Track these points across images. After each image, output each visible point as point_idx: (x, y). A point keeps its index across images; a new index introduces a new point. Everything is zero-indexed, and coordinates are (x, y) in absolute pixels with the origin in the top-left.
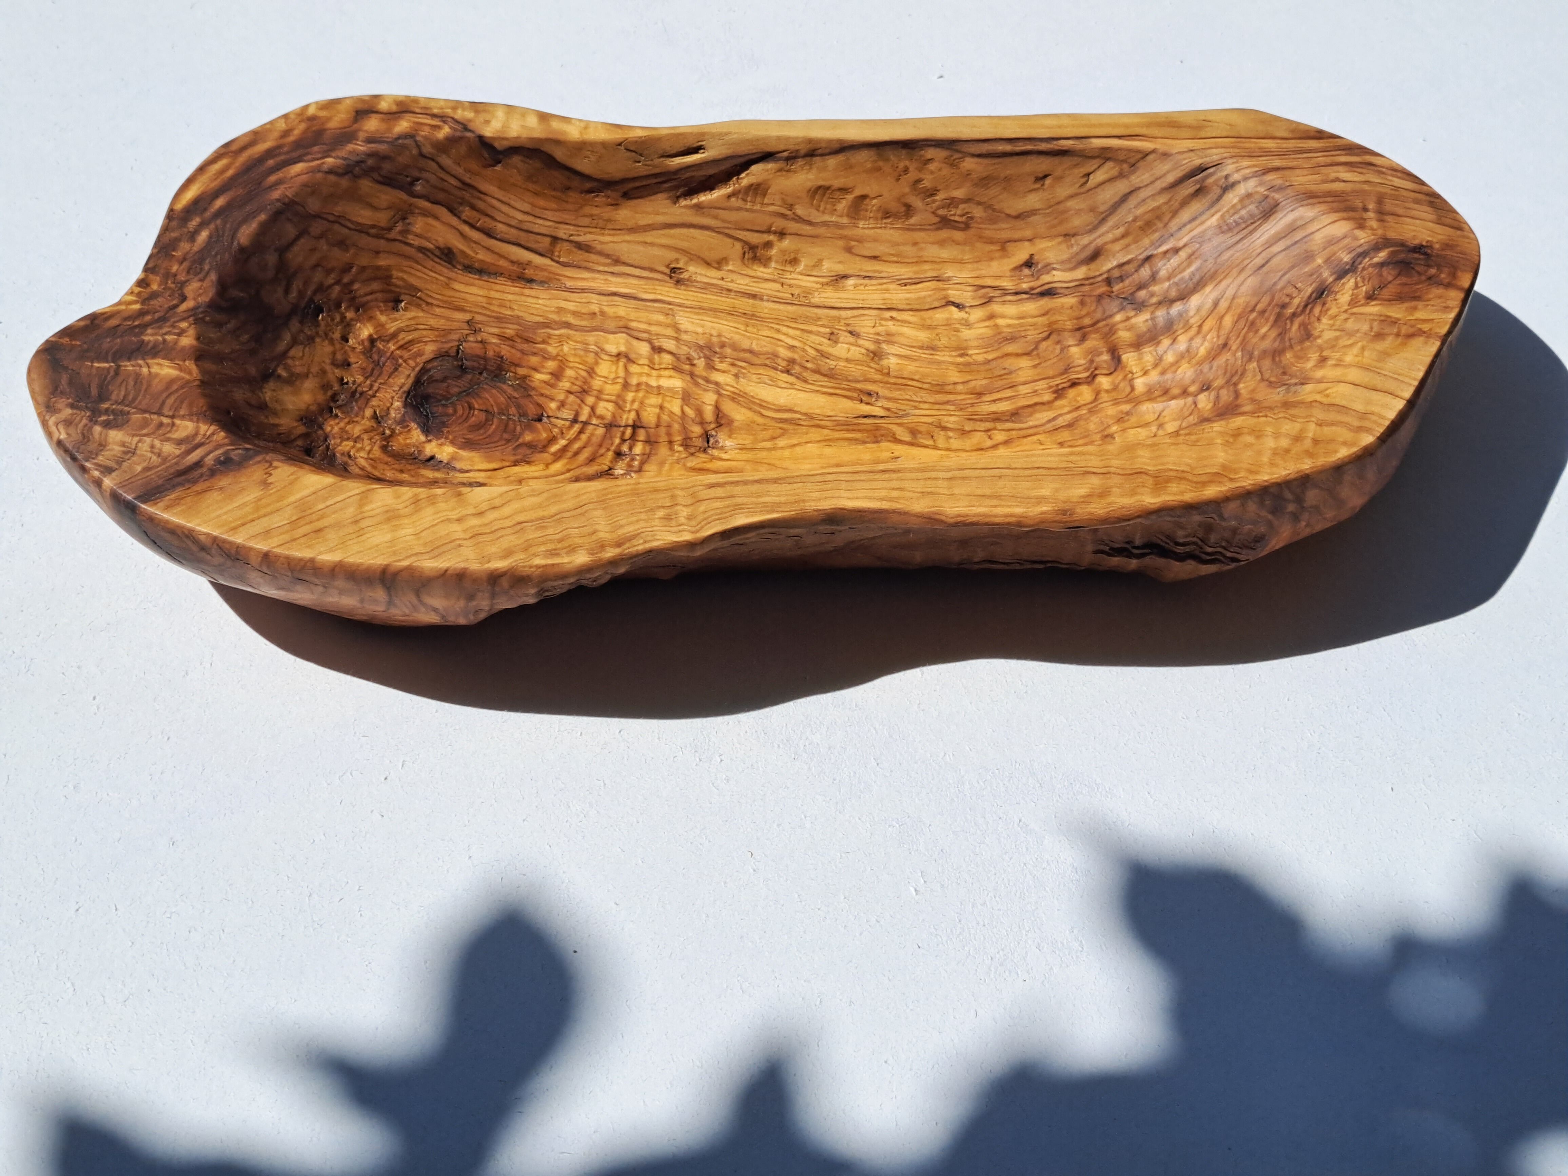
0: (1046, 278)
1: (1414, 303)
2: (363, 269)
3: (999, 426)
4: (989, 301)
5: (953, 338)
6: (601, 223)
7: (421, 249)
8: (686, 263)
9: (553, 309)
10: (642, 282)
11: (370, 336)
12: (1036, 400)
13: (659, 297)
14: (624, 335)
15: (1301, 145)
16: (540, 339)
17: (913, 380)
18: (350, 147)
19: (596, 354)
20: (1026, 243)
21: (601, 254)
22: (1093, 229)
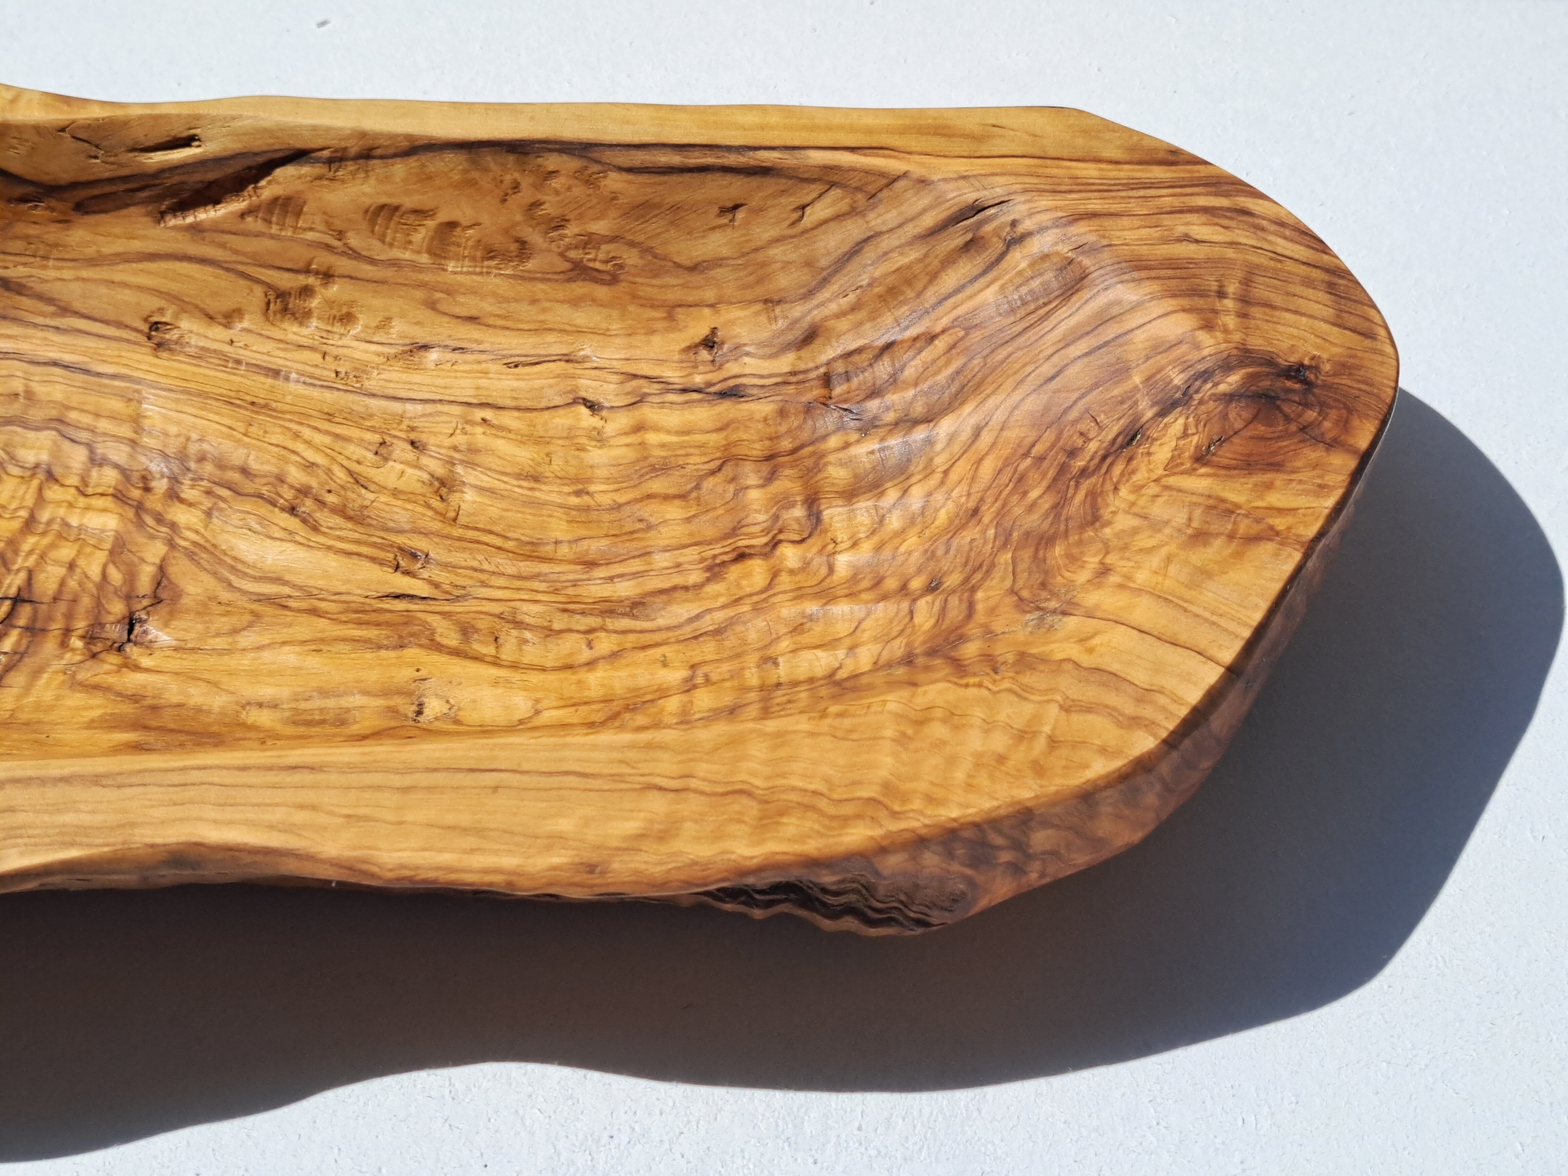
0: (732, 368)
1: (1268, 477)
3: (610, 623)
4: (640, 400)
5: (572, 462)
6: (42, 250)
8: (176, 315)
10: (102, 344)
12: (678, 580)
13: (123, 370)
14: (54, 433)
15: (1139, 175)
17: (491, 532)
20: (707, 311)
21: (40, 297)
22: (810, 294)
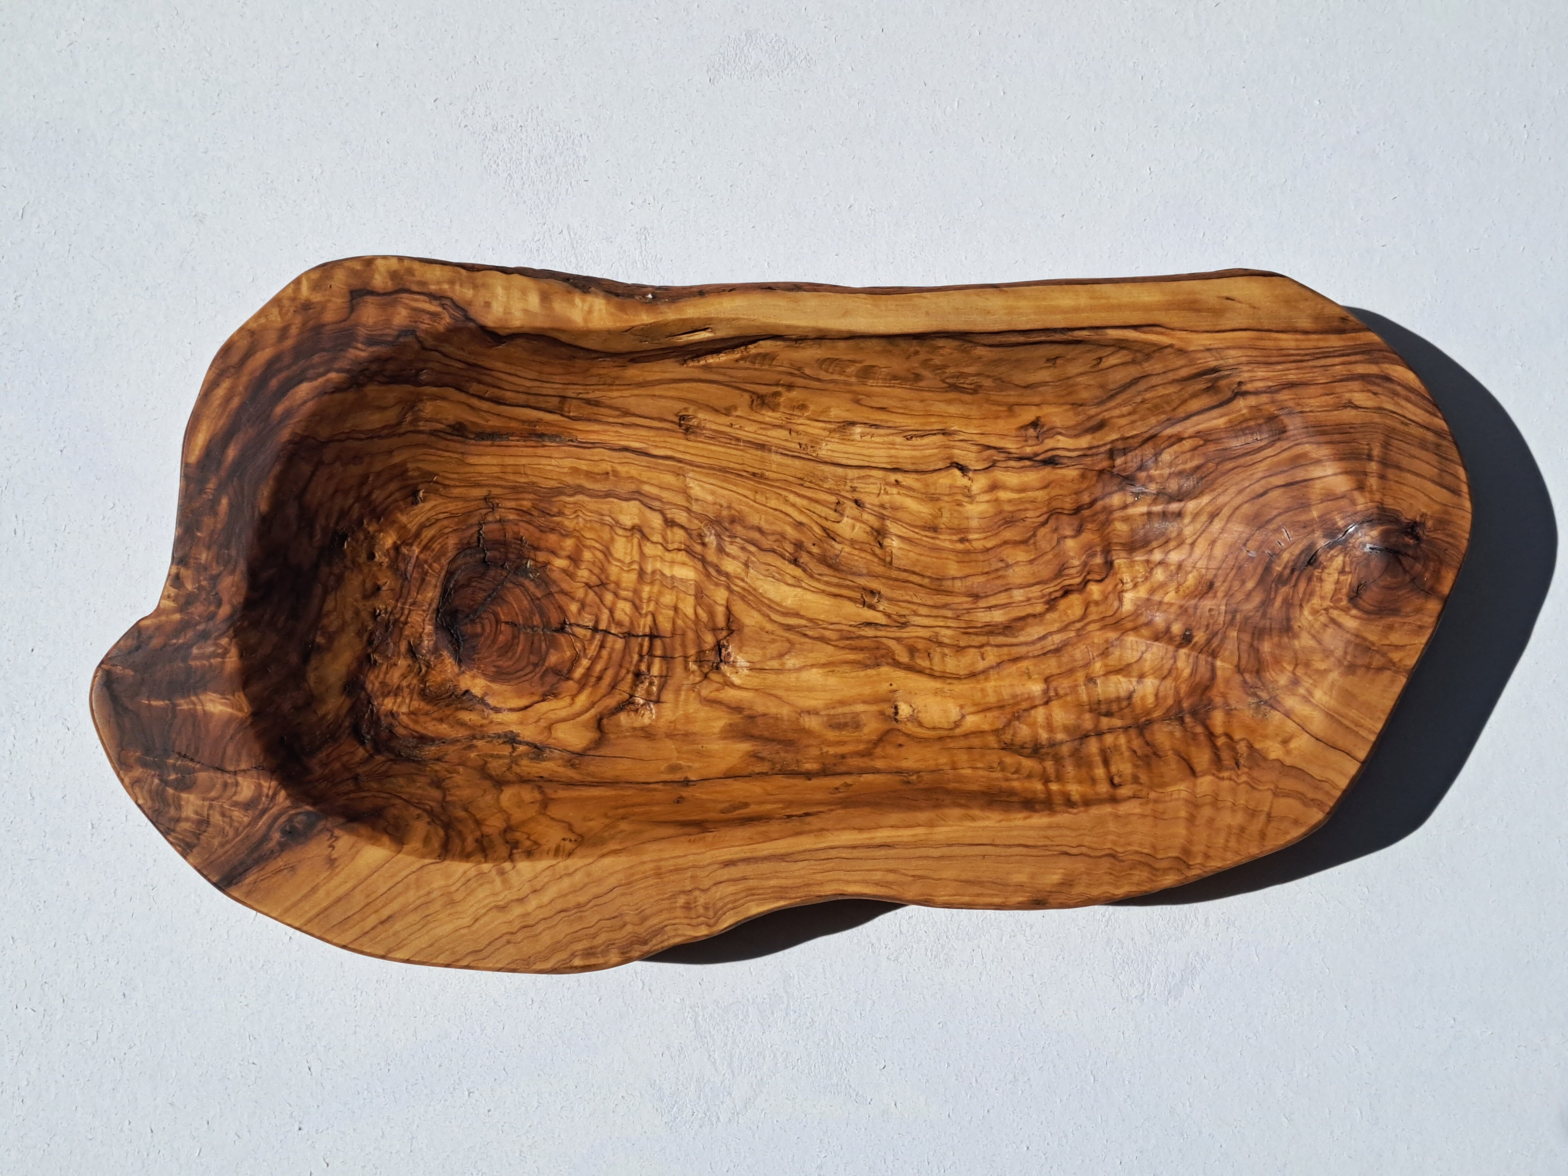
0: (1049, 443)
1: (1391, 620)
2: (379, 474)
3: (993, 640)
4: (993, 465)
5: (955, 514)
6: (609, 381)
7: (433, 433)
8: (695, 411)
9: (566, 470)
10: (652, 433)
11: (395, 543)
12: (1029, 610)
13: (669, 453)
14: (637, 503)
16: (555, 510)
17: (914, 573)
18: (352, 353)
19: (611, 527)
20: (1034, 408)
21: (610, 407)
22: (1102, 403)
